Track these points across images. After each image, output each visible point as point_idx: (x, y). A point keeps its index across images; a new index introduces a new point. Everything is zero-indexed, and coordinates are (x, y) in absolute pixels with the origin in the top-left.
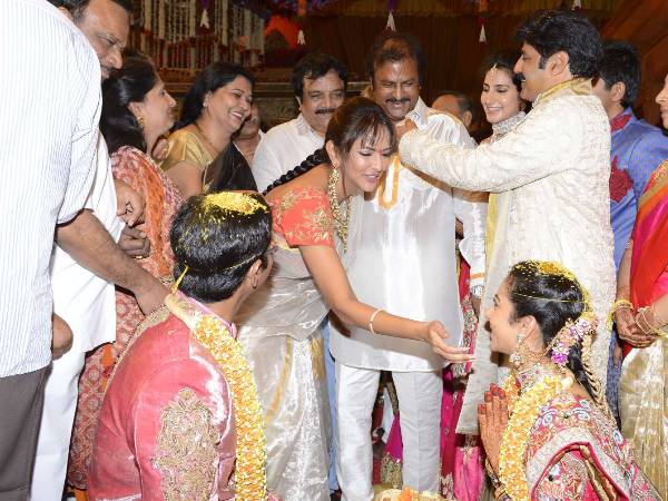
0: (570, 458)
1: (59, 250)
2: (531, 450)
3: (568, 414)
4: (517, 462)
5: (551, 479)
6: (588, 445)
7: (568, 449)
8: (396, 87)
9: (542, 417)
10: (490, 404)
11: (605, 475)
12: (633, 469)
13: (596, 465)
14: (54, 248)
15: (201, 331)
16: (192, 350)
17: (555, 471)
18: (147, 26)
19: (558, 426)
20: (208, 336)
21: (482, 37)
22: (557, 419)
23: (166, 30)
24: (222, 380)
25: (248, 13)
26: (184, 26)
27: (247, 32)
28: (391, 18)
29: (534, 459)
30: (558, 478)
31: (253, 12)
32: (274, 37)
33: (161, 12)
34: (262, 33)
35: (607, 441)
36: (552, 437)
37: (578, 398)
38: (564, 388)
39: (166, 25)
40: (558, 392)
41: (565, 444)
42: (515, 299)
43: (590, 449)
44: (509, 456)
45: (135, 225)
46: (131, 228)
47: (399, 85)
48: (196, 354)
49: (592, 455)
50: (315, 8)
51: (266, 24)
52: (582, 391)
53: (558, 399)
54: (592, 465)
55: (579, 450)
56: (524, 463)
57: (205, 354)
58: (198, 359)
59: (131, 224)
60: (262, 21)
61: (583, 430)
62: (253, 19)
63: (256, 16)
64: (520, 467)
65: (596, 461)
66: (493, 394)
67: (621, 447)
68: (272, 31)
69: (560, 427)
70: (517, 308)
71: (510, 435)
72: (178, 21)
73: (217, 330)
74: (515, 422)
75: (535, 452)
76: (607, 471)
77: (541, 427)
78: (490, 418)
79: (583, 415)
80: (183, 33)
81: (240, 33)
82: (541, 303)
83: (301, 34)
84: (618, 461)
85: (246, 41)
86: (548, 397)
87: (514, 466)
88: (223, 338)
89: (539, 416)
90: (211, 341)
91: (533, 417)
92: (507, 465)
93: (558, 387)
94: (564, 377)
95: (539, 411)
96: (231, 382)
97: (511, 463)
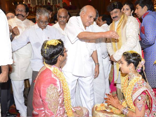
0: (143, 95)
3: (141, 85)
6: (147, 90)
9: (135, 86)
15: (54, 71)
16: (53, 75)
17: (140, 98)
22: (139, 86)
24: (59, 81)
29: (134, 95)
30: (141, 100)
32: (64, 4)
37: (143, 81)
38: (140, 79)
42: (127, 61)
48: (53, 76)
52: (144, 80)
53: (139, 82)
55: (145, 92)
61: (145, 88)
64: (131, 97)
69: (140, 88)
73: (57, 71)
75: (134, 93)
77: (135, 88)
79: (145, 85)
83: (70, 3)
86: (137, 81)
87: (129, 97)
88: (59, 72)
89: (134, 86)
90: (56, 73)
91: (133, 86)
92: (128, 97)
93: (139, 79)
94: (140, 77)
95: (134, 85)
96: (61, 82)
97: (129, 96)
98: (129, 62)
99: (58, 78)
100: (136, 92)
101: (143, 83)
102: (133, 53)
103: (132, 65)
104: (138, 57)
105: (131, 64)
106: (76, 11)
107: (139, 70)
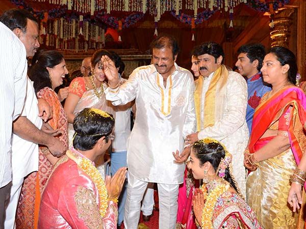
0: (231, 218)
1: (14, 135)
2: (215, 216)
3: (229, 200)
4: (209, 221)
5: (223, 227)
6: (238, 213)
7: (230, 215)
8: (159, 59)
9: (219, 202)
10: (196, 196)
11: (245, 224)
12: (255, 221)
13: (241, 220)
14: (12, 135)
15: (82, 165)
16: (80, 172)
17: (225, 225)
18: (56, 34)
19: (226, 206)
20: (85, 167)
21: (193, 39)
22: (225, 203)
23: (64, 35)
24: (93, 183)
25: (97, 27)
26: (71, 33)
27: (97, 35)
28: (156, 31)
29: (216, 220)
30: (226, 227)
31: (99, 27)
32: (109, 37)
33: (62, 28)
34: (104, 35)
35: (245, 210)
36: (223, 210)
37: (232, 193)
38: (227, 189)
39: (63, 33)
40: (224, 191)
41: (229, 213)
42: (199, 157)
43: (239, 214)
44: (206, 219)
45: (47, 121)
46: (46, 122)
47: (160, 59)
48: (81, 174)
49: (240, 216)
50: (125, 27)
51: (105, 32)
52: (233, 190)
53: (224, 194)
54: (240, 221)
55: (235, 215)
56: (212, 221)
57: (84, 173)
58: (82, 175)
59: (45, 121)
60: (103, 30)
61: (236, 207)
62: (99, 29)
63: (101, 28)
64: (210, 223)
65: (241, 219)
66: (198, 192)
67: (250, 212)
68: (108, 34)
70: (201, 160)
71: (206, 210)
72: (68, 32)
73: (89, 164)
74: (208, 204)
75: (217, 217)
76: (246, 223)
77: (219, 206)
78: (197, 202)
79: (235, 201)
80: (70, 35)
81: (94, 36)
82: (209, 155)
83: (120, 37)
84: (249, 218)
85: (97, 39)
86: (221, 193)
87: (208, 223)
88: (91, 167)
89: (217, 202)
90: (86, 168)
91: (215, 202)
92: (205, 222)
93: (224, 189)
94: (226, 185)
95: (217, 199)
96: (96, 184)
97: (207, 221)
98: (203, 160)
99: (89, 177)
100: (220, 215)
101: (233, 196)
102: (210, 144)
103: (208, 164)
104: (217, 151)
105: (206, 163)
106: (130, 51)
107: (222, 174)
